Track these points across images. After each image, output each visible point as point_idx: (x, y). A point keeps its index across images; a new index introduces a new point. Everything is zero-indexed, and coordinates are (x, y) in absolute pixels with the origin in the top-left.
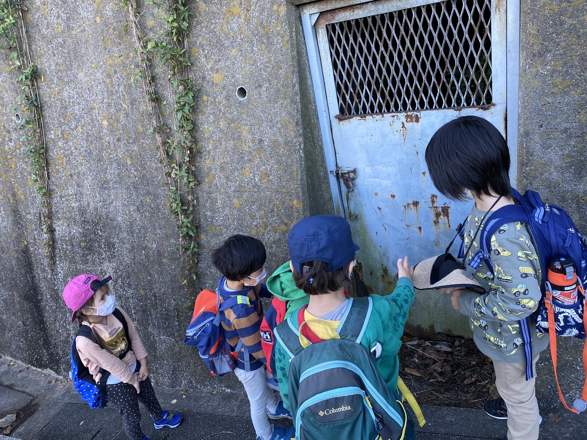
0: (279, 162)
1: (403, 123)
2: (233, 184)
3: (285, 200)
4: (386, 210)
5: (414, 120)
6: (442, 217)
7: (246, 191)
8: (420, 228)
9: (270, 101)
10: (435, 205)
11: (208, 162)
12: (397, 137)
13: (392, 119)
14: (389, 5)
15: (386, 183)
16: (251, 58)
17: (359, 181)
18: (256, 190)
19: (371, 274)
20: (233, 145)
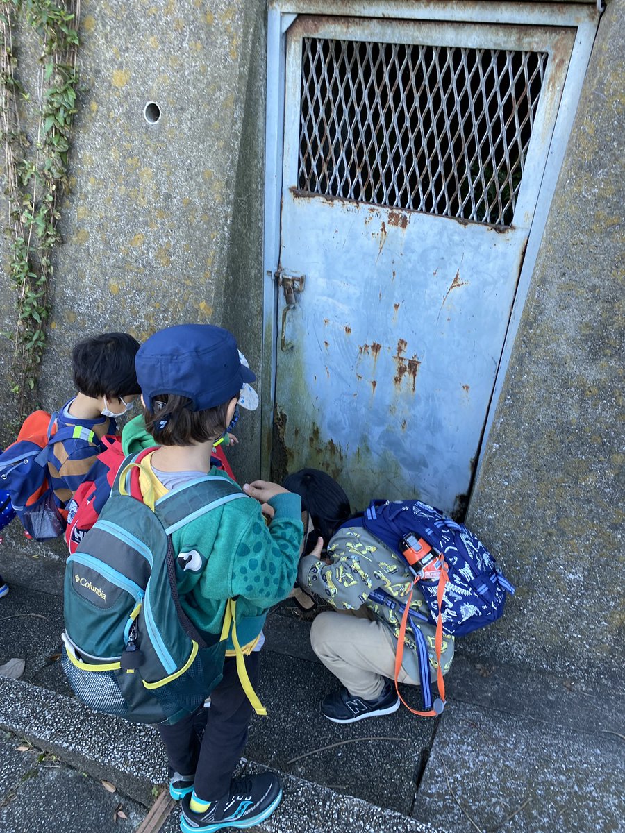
0: (189, 237)
1: (383, 224)
2: (115, 254)
3: (188, 299)
4: (334, 347)
5: (400, 222)
6: (406, 373)
7: (131, 271)
8: (374, 384)
9: (193, 137)
10: (402, 355)
11: (81, 210)
12: (370, 244)
13: (370, 213)
14: (402, 32)
15: (344, 308)
16: (176, 59)
17: (306, 297)
18: (147, 272)
19: (297, 433)
20: (125, 194)
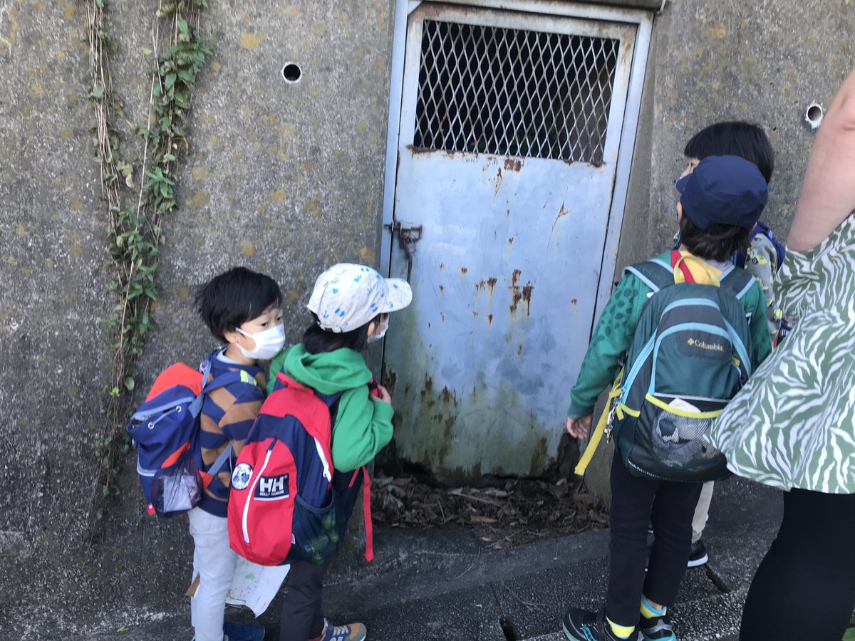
0: (342, 186)
1: (500, 170)
2: (247, 214)
3: (346, 247)
4: (450, 290)
5: (515, 167)
6: (521, 300)
7: (271, 228)
8: (491, 317)
10: (516, 284)
11: (197, 171)
12: (488, 188)
13: (488, 162)
14: (513, 21)
15: (460, 250)
17: (421, 245)
18: (293, 227)
19: (407, 390)
20: (260, 150)
